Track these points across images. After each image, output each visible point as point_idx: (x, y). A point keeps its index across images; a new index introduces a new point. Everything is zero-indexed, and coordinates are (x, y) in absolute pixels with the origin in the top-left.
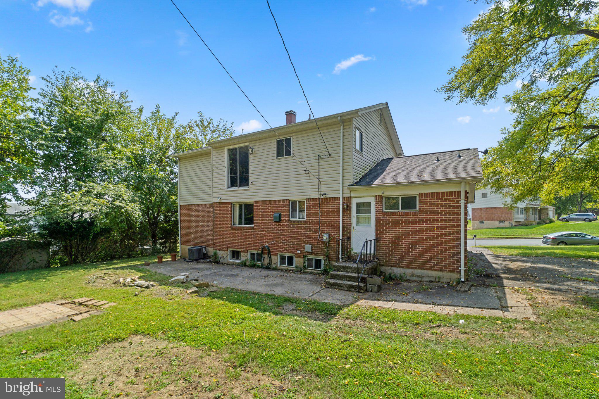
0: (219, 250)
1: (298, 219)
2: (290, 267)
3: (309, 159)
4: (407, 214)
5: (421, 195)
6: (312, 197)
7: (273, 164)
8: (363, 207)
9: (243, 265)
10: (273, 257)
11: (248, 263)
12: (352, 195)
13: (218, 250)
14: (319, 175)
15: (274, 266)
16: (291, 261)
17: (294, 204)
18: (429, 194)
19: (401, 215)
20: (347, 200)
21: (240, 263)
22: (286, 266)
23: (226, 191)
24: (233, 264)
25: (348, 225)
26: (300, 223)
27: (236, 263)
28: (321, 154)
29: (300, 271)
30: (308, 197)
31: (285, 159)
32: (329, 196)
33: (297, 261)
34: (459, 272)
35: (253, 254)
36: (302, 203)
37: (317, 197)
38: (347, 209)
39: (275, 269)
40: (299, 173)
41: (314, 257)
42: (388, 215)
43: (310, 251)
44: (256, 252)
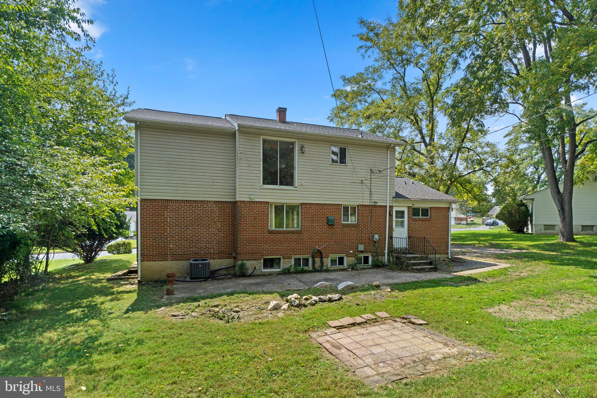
0: (248, 260)
1: (349, 222)
2: (341, 267)
3: (362, 171)
4: (426, 220)
5: (430, 208)
6: (364, 204)
7: (326, 168)
8: (400, 214)
9: (287, 272)
10: (324, 259)
11: (292, 270)
12: (394, 205)
13: (246, 260)
14: (371, 186)
15: (325, 268)
16: (341, 261)
17: (346, 208)
18: (435, 208)
19: (422, 220)
20: (391, 207)
21: (281, 271)
22: (338, 267)
23: (261, 189)
24: (270, 274)
25: (391, 227)
26: (352, 226)
27: (275, 272)
28: (373, 169)
29: (353, 267)
30: (361, 204)
31: (340, 167)
32: (378, 204)
33: (346, 261)
34: (448, 254)
35: (297, 261)
36: (354, 209)
37: (368, 204)
38: (391, 215)
39: (327, 271)
40: (353, 181)
41: (362, 255)
42: (415, 220)
43: (363, 250)
44: (301, 257)
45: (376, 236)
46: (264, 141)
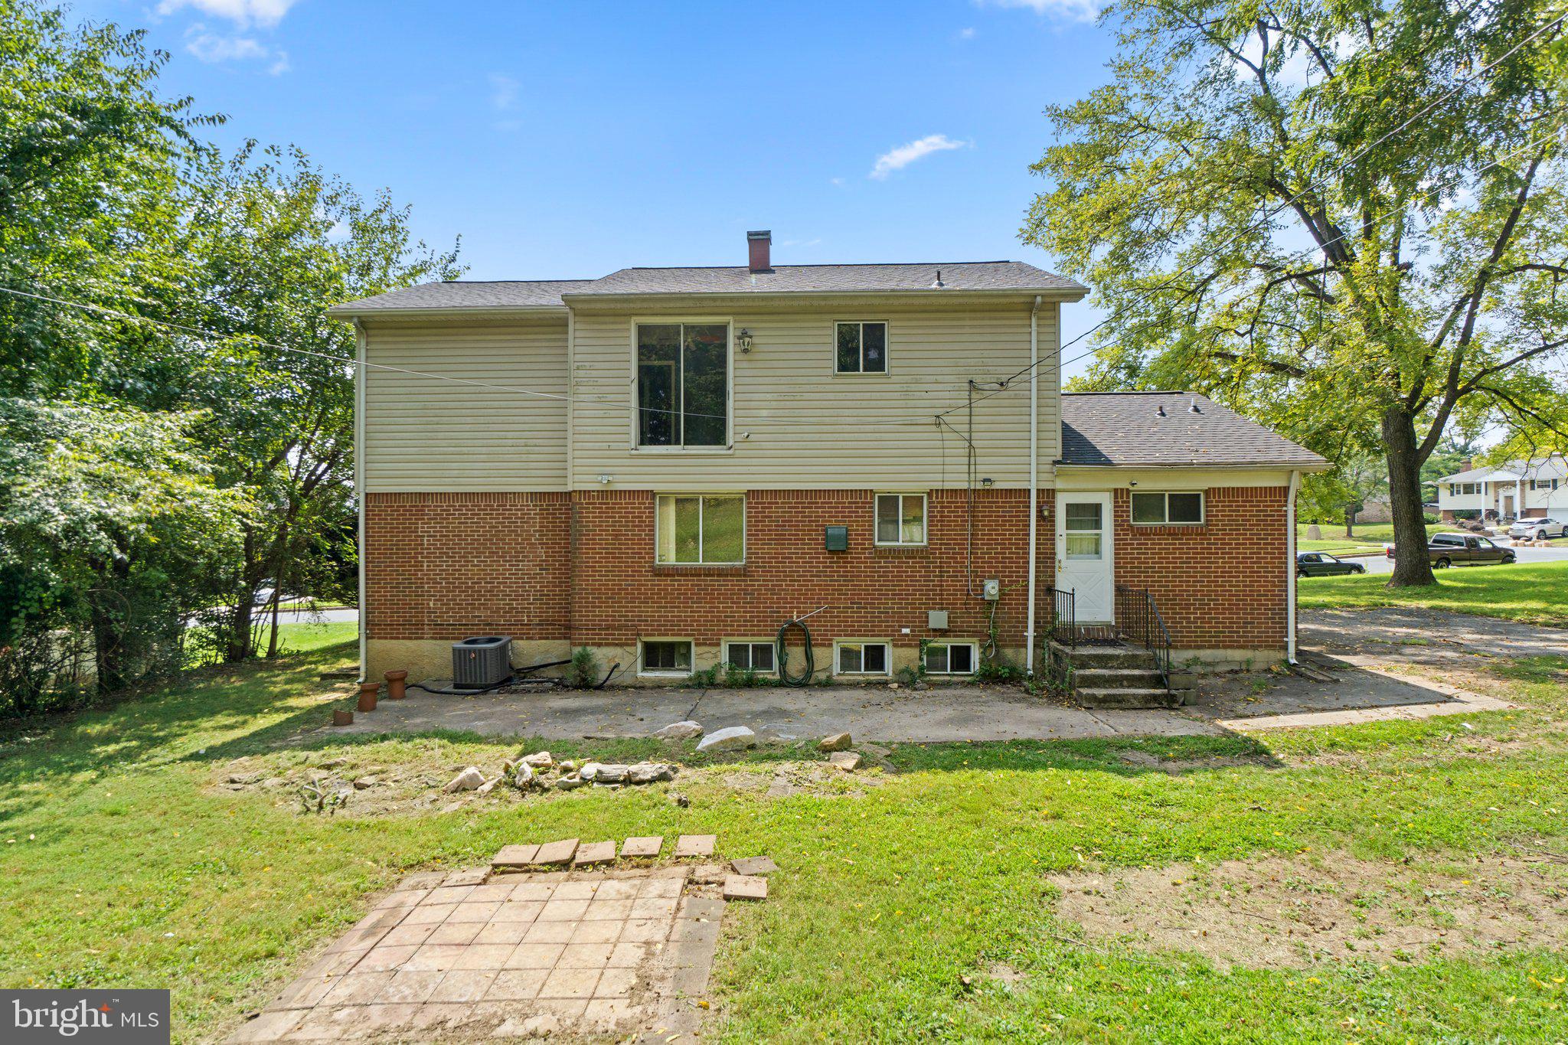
0: (599, 645)
1: (900, 543)
2: (874, 676)
3: (940, 387)
4: (1186, 532)
5: (1207, 492)
6: (948, 486)
7: (820, 388)
8: (1085, 515)
9: (705, 683)
10: (817, 652)
11: (722, 676)
12: (1059, 484)
13: (594, 644)
14: (970, 431)
15: (822, 676)
16: (875, 658)
17: (888, 503)
18: (1226, 491)
19: (1172, 533)
20: (1047, 496)
21: (690, 679)
22: (862, 674)
23: (632, 457)
24: (659, 686)
25: (1047, 559)
26: (911, 553)
27: (672, 680)
28: (977, 379)
29: (909, 680)
30: (938, 486)
31: (861, 381)
32: (997, 486)
33: (892, 657)
34: (1285, 648)
35: (737, 653)
36: (913, 501)
37: (964, 486)
38: (1046, 520)
39: (828, 685)
40: (908, 420)
41: (947, 643)
42: (1143, 532)
43: (945, 626)
44: (750, 641)
45: (992, 588)
46: (642, 330)
